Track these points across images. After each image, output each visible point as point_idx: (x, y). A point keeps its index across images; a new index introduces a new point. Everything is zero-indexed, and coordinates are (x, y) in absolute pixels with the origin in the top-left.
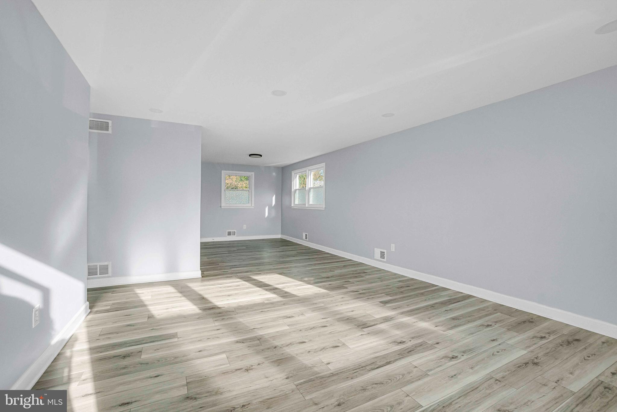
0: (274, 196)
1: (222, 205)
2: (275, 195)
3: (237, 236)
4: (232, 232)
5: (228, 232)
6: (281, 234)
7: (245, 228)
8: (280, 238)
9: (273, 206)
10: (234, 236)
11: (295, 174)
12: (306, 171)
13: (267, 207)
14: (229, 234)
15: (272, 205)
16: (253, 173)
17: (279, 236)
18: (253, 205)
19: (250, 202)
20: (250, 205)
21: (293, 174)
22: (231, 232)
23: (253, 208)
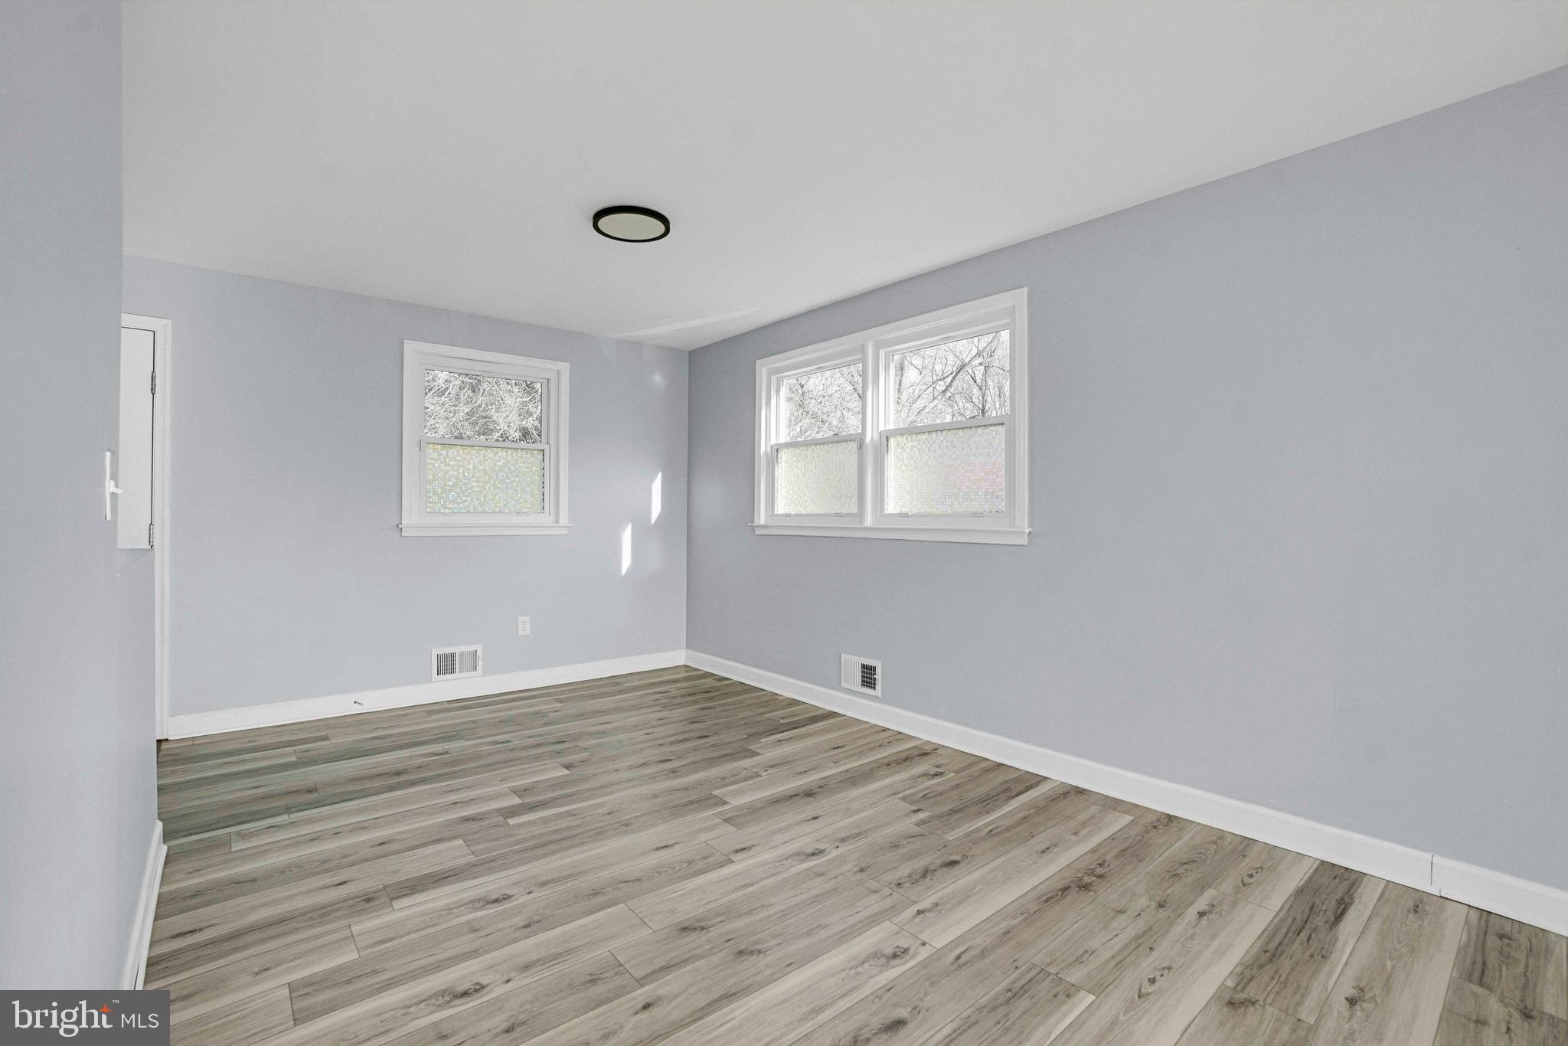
0: (656, 476)
1: (404, 522)
2: (660, 476)
3: (484, 674)
4: (461, 654)
5: (440, 657)
6: (684, 644)
7: (528, 632)
8: (683, 664)
9: (653, 522)
10: (474, 673)
11: (772, 372)
12: (863, 349)
13: (629, 527)
14: (447, 665)
15: (650, 518)
16: (564, 367)
17: (678, 657)
18: (564, 520)
19: (547, 507)
20: (546, 519)
21: (763, 369)
22: (454, 655)
23: (565, 532)
